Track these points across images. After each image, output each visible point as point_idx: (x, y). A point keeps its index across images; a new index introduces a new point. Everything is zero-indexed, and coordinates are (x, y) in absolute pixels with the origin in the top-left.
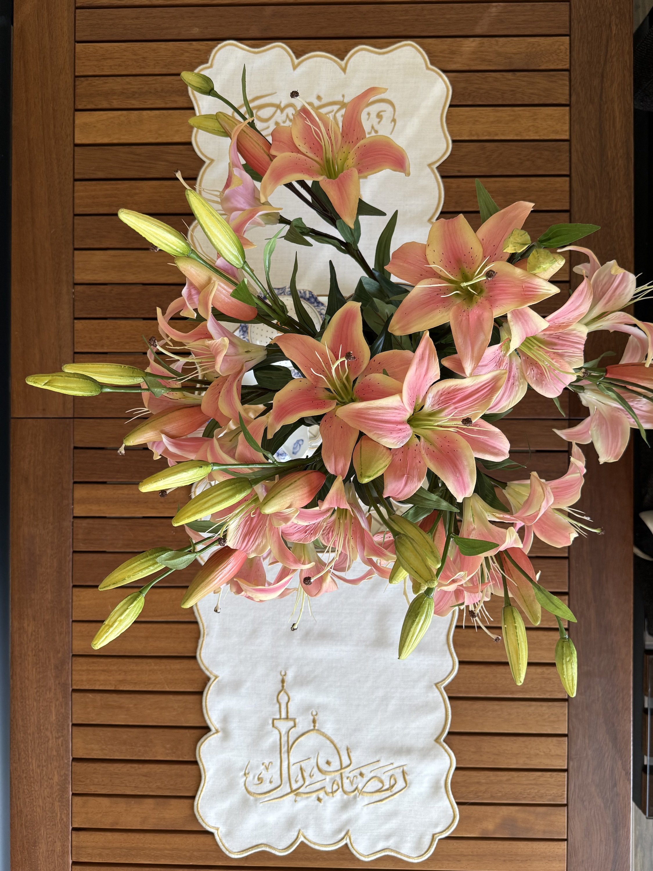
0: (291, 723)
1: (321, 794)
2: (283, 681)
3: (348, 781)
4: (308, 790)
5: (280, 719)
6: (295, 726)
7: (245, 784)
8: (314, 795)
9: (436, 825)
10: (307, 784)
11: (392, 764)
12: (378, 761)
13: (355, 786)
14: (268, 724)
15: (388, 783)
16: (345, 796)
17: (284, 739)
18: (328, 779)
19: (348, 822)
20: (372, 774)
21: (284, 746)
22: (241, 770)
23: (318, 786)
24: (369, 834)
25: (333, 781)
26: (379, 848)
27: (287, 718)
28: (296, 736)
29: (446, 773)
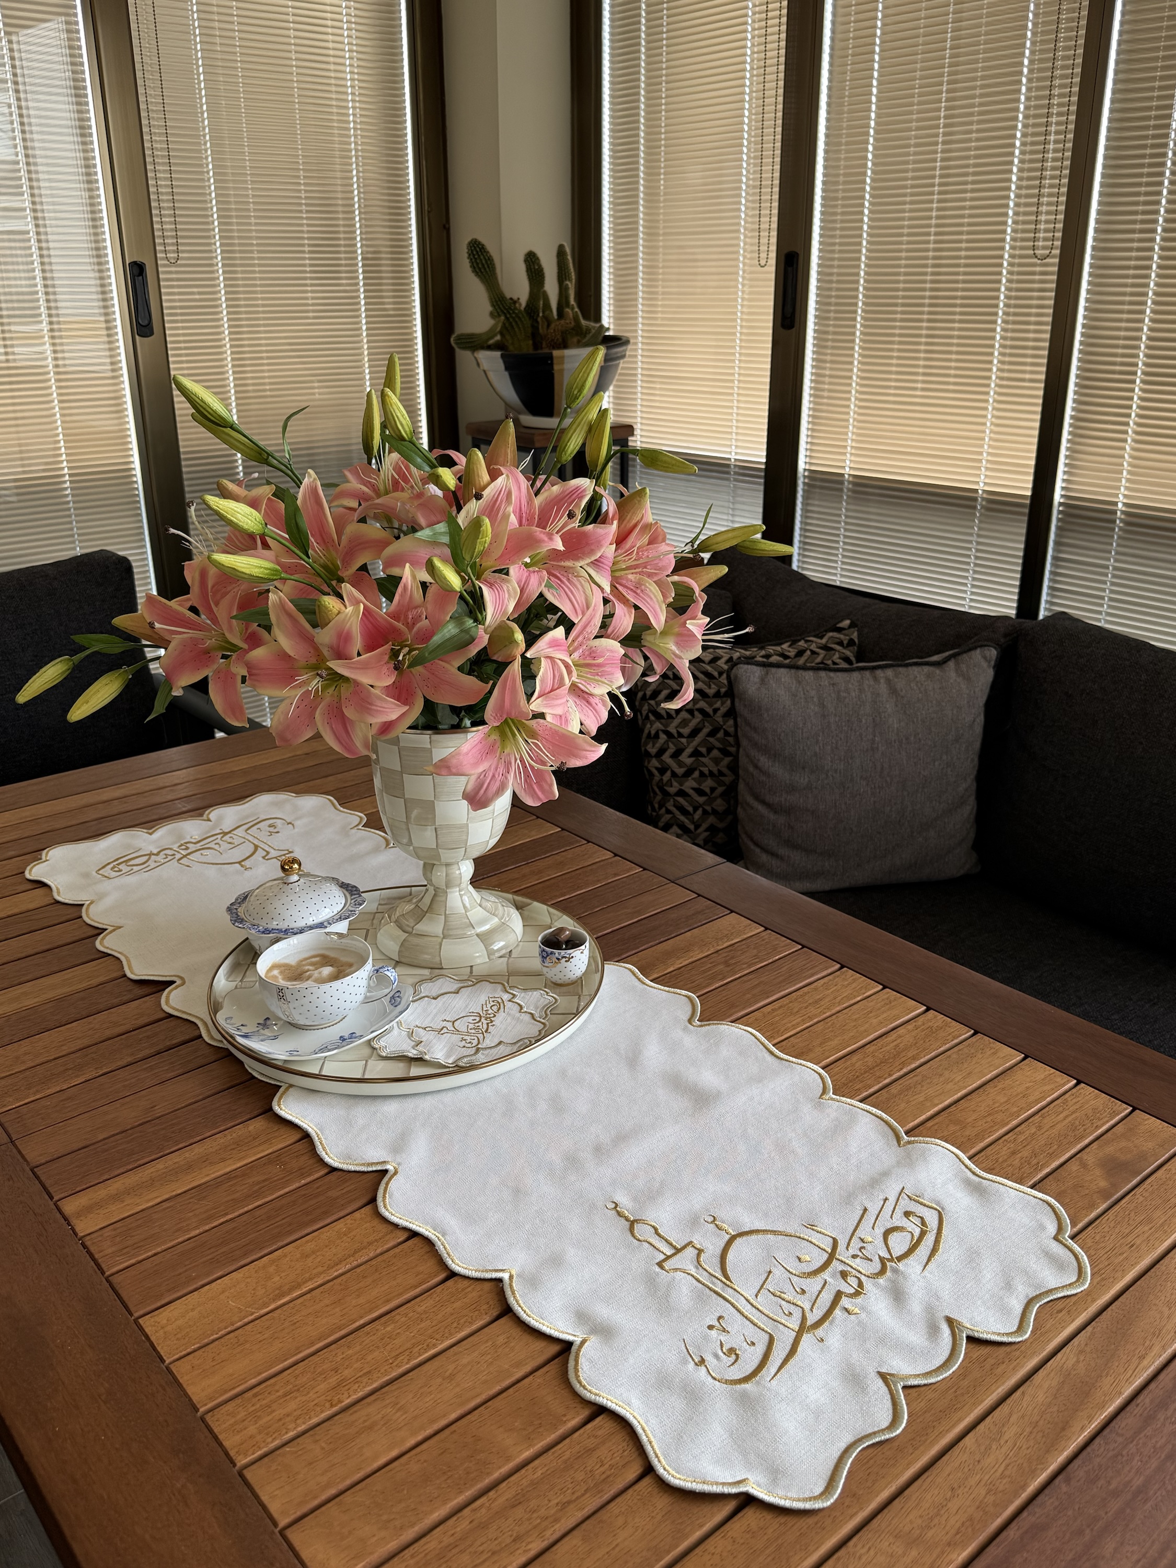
0: (690, 1252)
1: (845, 1302)
2: (619, 1214)
3: (858, 1260)
4: (818, 1314)
5: (668, 1257)
6: (700, 1251)
7: (714, 1379)
8: (837, 1312)
9: (1042, 1228)
10: (807, 1306)
11: (886, 1199)
12: (865, 1210)
13: (877, 1259)
14: (657, 1274)
15: (914, 1226)
16: (881, 1281)
17: (704, 1278)
18: (829, 1280)
19: (930, 1310)
20: (879, 1231)
21: (713, 1283)
22: (685, 1362)
23: (827, 1298)
24: (979, 1302)
25: (839, 1276)
26: (1018, 1309)
27: (678, 1251)
28: (716, 1261)
29: (963, 1167)
